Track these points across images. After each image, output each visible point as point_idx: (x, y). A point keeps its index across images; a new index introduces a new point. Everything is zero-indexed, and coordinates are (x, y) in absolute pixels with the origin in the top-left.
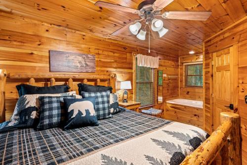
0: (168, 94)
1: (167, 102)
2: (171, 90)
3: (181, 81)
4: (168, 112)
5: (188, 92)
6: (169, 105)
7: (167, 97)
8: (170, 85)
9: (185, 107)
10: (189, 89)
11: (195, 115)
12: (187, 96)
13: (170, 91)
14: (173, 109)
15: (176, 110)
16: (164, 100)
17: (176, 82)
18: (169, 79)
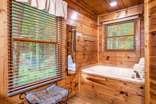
0: (85, 60)
1: (83, 70)
2: (88, 55)
3: (100, 45)
4: (83, 86)
5: (108, 57)
6: (84, 77)
7: (83, 65)
8: (88, 48)
9: (107, 79)
10: (109, 54)
11: (122, 93)
12: (107, 61)
13: (87, 57)
14: (91, 82)
15: (94, 83)
16: (78, 69)
17: (94, 45)
18: (86, 41)
